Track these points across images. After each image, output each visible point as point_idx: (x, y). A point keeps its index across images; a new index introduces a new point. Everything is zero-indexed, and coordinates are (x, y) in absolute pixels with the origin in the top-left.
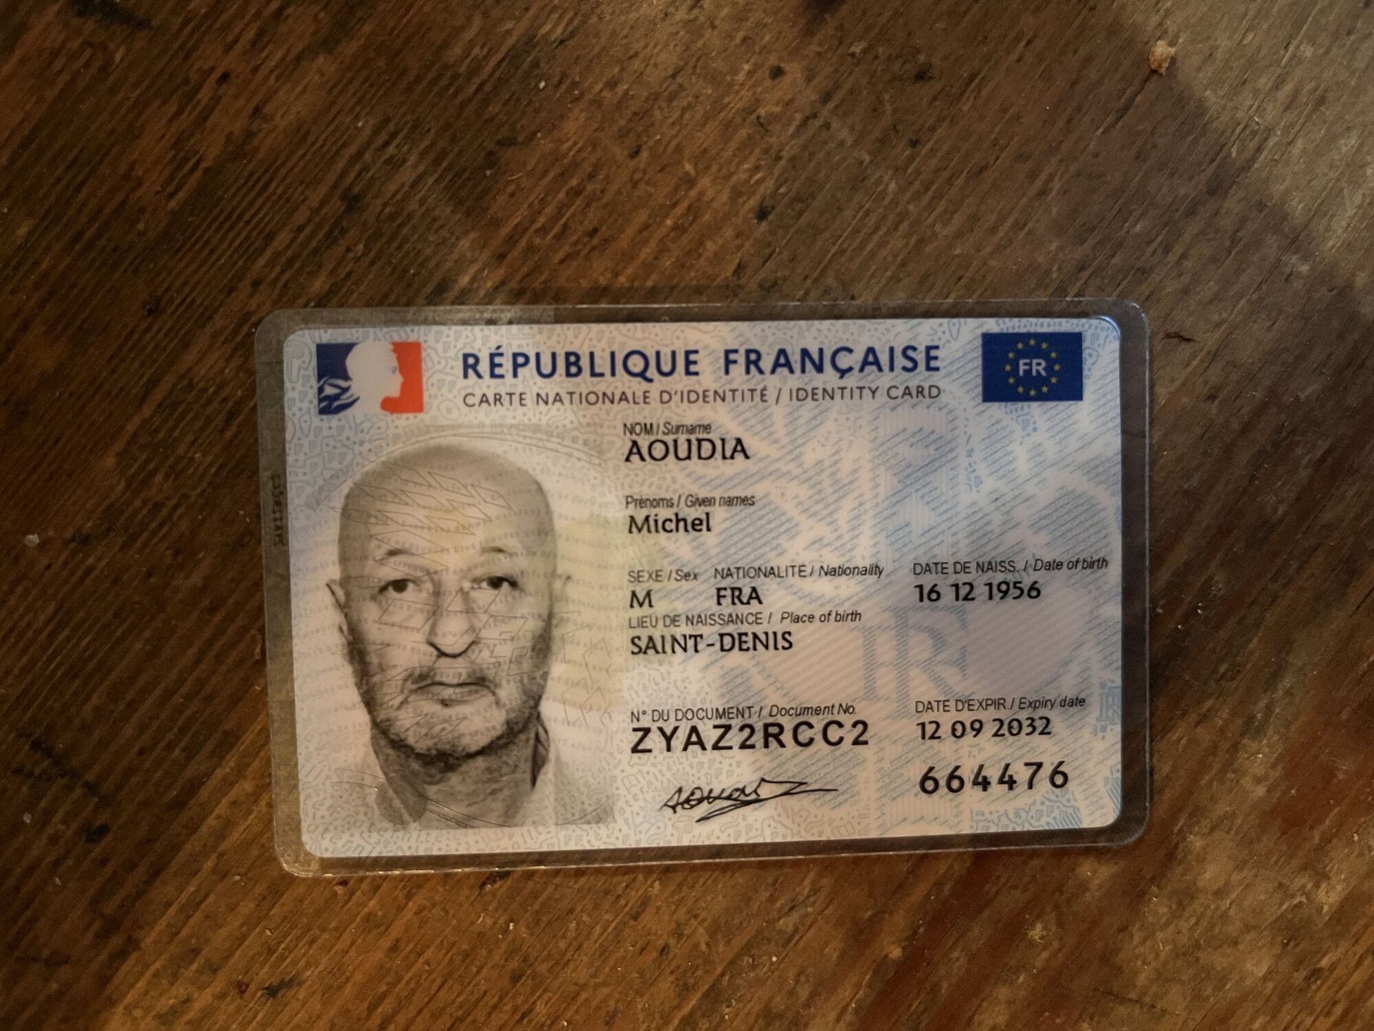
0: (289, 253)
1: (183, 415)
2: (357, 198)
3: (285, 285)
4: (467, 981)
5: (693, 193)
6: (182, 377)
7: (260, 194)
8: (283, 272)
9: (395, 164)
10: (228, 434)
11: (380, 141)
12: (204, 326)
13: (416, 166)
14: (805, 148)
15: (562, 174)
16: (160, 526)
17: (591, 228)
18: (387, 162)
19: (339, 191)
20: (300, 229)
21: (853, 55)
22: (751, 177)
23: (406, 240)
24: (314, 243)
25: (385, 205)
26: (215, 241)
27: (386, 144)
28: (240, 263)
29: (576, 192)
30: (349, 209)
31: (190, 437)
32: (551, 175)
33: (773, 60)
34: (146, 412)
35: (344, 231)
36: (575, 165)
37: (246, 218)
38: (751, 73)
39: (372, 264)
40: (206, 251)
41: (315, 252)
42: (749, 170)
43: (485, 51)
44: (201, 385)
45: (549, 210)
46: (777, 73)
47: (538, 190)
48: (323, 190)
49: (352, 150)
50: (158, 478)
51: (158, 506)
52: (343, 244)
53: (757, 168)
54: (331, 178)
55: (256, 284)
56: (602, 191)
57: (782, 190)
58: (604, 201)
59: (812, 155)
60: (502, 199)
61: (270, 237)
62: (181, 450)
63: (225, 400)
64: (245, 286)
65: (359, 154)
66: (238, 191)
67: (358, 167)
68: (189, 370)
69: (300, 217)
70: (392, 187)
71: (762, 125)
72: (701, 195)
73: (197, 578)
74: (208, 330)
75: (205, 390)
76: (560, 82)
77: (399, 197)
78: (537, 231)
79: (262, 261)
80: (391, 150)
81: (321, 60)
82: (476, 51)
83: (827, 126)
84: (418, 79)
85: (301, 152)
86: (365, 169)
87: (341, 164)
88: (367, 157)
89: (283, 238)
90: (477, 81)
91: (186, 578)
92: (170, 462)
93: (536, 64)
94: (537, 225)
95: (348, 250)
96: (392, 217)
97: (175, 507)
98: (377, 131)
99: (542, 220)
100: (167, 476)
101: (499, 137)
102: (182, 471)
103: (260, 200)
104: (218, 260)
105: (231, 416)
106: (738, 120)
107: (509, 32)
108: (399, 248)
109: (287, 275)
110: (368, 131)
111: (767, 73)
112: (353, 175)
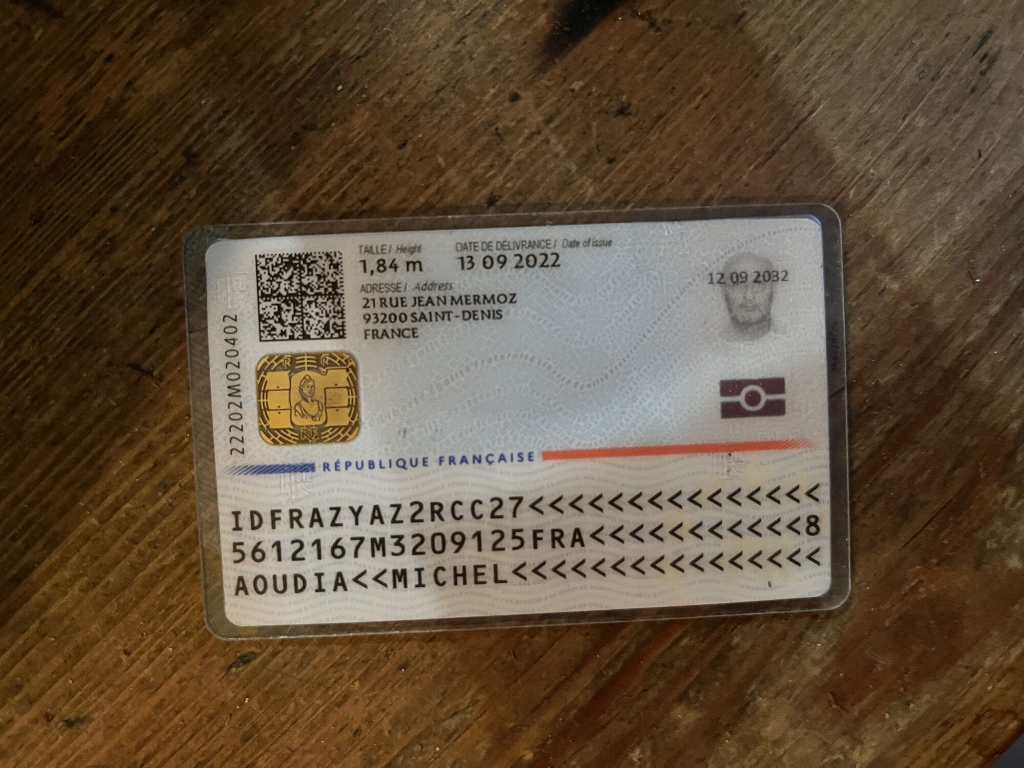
0: (141, 190)
1: (51, 299)
2: (195, 155)
3: (135, 214)
4: (209, 736)
5: (442, 180)
6: (52, 271)
7: (124, 144)
8: (134, 203)
9: (225, 134)
10: (81, 317)
11: (215, 116)
12: (72, 237)
13: (240, 137)
14: (529, 155)
15: (347, 155)
16: (25, 378)
17: (363, 197)
18: (220, 131)
19: (183, 149)
20: (151, 173)
21: (573, 90)
22: (486, 173)
23: (227, 191)
24: (160, 185)
25: (215, 163)
26: (88, 175)
27: (220, 119)
28: (104, 194)
29: (356, 169)
30: (189, 163)
31: (54, 316)
32: (339, 154)
33: (513, 88)
34: (25, 293)
35: (182, 179)
36: (357, 149)
37: (113, 160)
38: (495, 96)
39: (201, 204)
40: (80, 183)
41: (159, 192)
42: (486, 167)
43: (301, 58)
44: (66, 278)
45: (335, 180)
46: (515, 97)
47: (327, 165)
48: (170, 147)
49: (195, 120)
50: (28, 342)
51: (25, 363)
52: (181, 188)
53: (491, 166)
54: (178, 138)
55: (114, 210)
56: (376, 170)
57: (508, 185)
58: (376, 177)
59: (533, 161)
60: (300, 168)
61: (129, 176)
62: (46, 324)
63: (82, 292)
64: (106, 210)
65: (200, 124)
66: (109, 141)
67: (198, 133)
68: (59, 267)
69: (152, 164)
70: (221, 150)
71: (498, 135)
72: (448, 181)
73: (47, 419)
74: (75, 239)
75: (67, 282)
76: (353, 88)
77: (226, 158)
78: (324, 194)
79: (120, 194)
80: (224, 123)
81: (180, 51)
82: (295, 57)
83: (547, 141)
84: (250, 73)
85: (158, 117)
86: (203, 135)
87: (186, 129)
88: (206, 126)
89: (137, 178)
90: (292, 80)
91: (39, 417)
92: (37, 331)
93: (337, 72)
94: (324, 190)
95: (184, 193)
96: (219, 173)
97: (37, 365)
98: (214, 109)
99: (328, 187)
100: (34, 342)
101: (304, 123)
102: (46, 339)
103: (125, 149)
104: (88, 189)
105: (84, 304)
106: (482, 129)
107: (319, 46)
108: (222, 195)
109: (138, 206)
110: (208, 107)
111: (507, 97)
112: (193, 138)
